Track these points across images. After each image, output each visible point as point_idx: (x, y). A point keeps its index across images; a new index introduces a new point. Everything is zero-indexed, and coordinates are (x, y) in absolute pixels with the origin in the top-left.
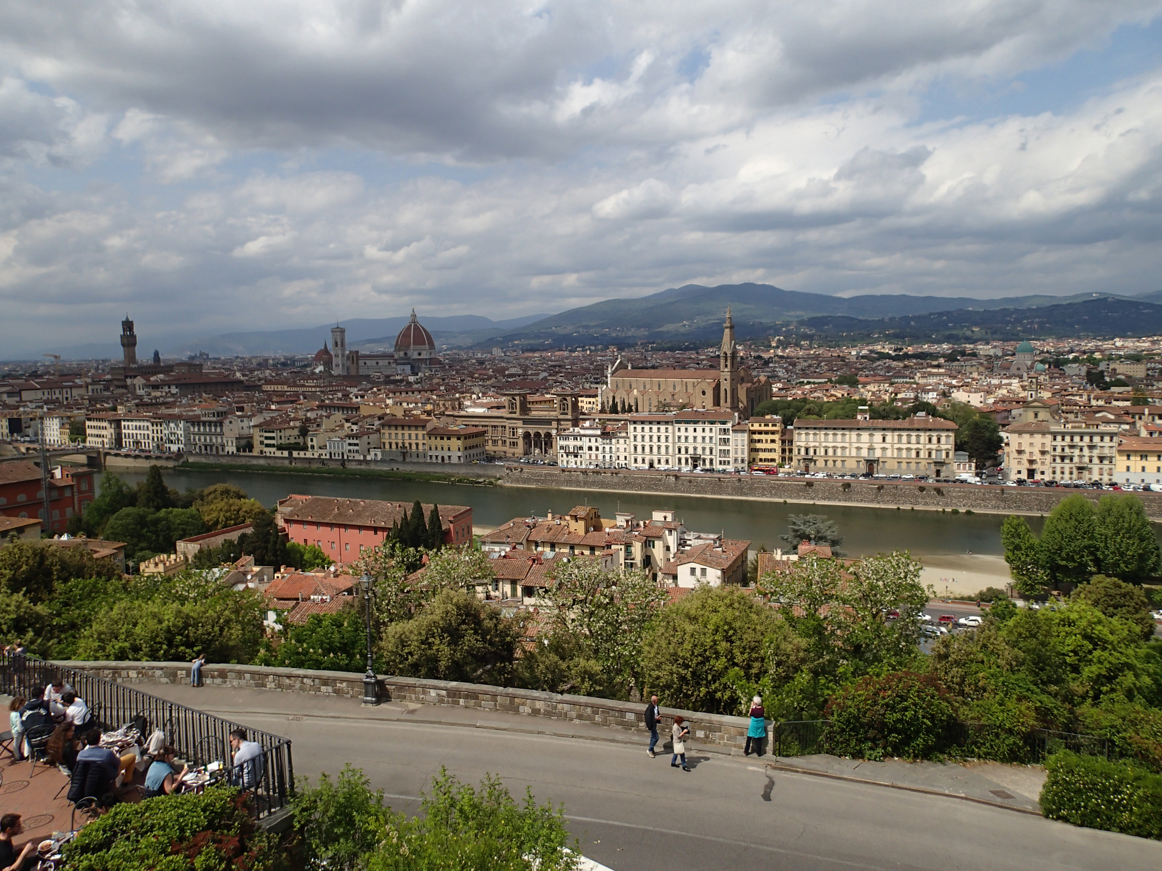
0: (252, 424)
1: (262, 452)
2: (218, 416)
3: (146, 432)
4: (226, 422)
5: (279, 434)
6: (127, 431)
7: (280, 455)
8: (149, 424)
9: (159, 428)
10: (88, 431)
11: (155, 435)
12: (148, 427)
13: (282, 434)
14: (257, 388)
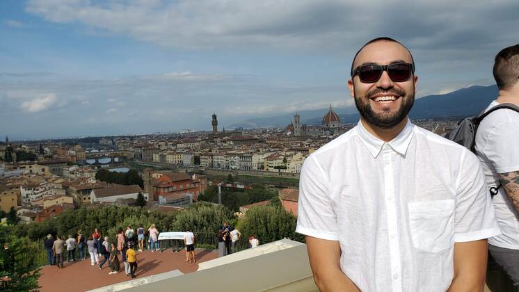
0: (263, 157)
1: (267, 170)
2: (250, 154)
3: (222, 161)
4: (253, 157)
5: (275, 162)
6: (215, 160)
7: (275, 171)
8: (224, 157)
9: (227, 159)
10: (201, 160)
11: (226, 162)
14: (264, 142)
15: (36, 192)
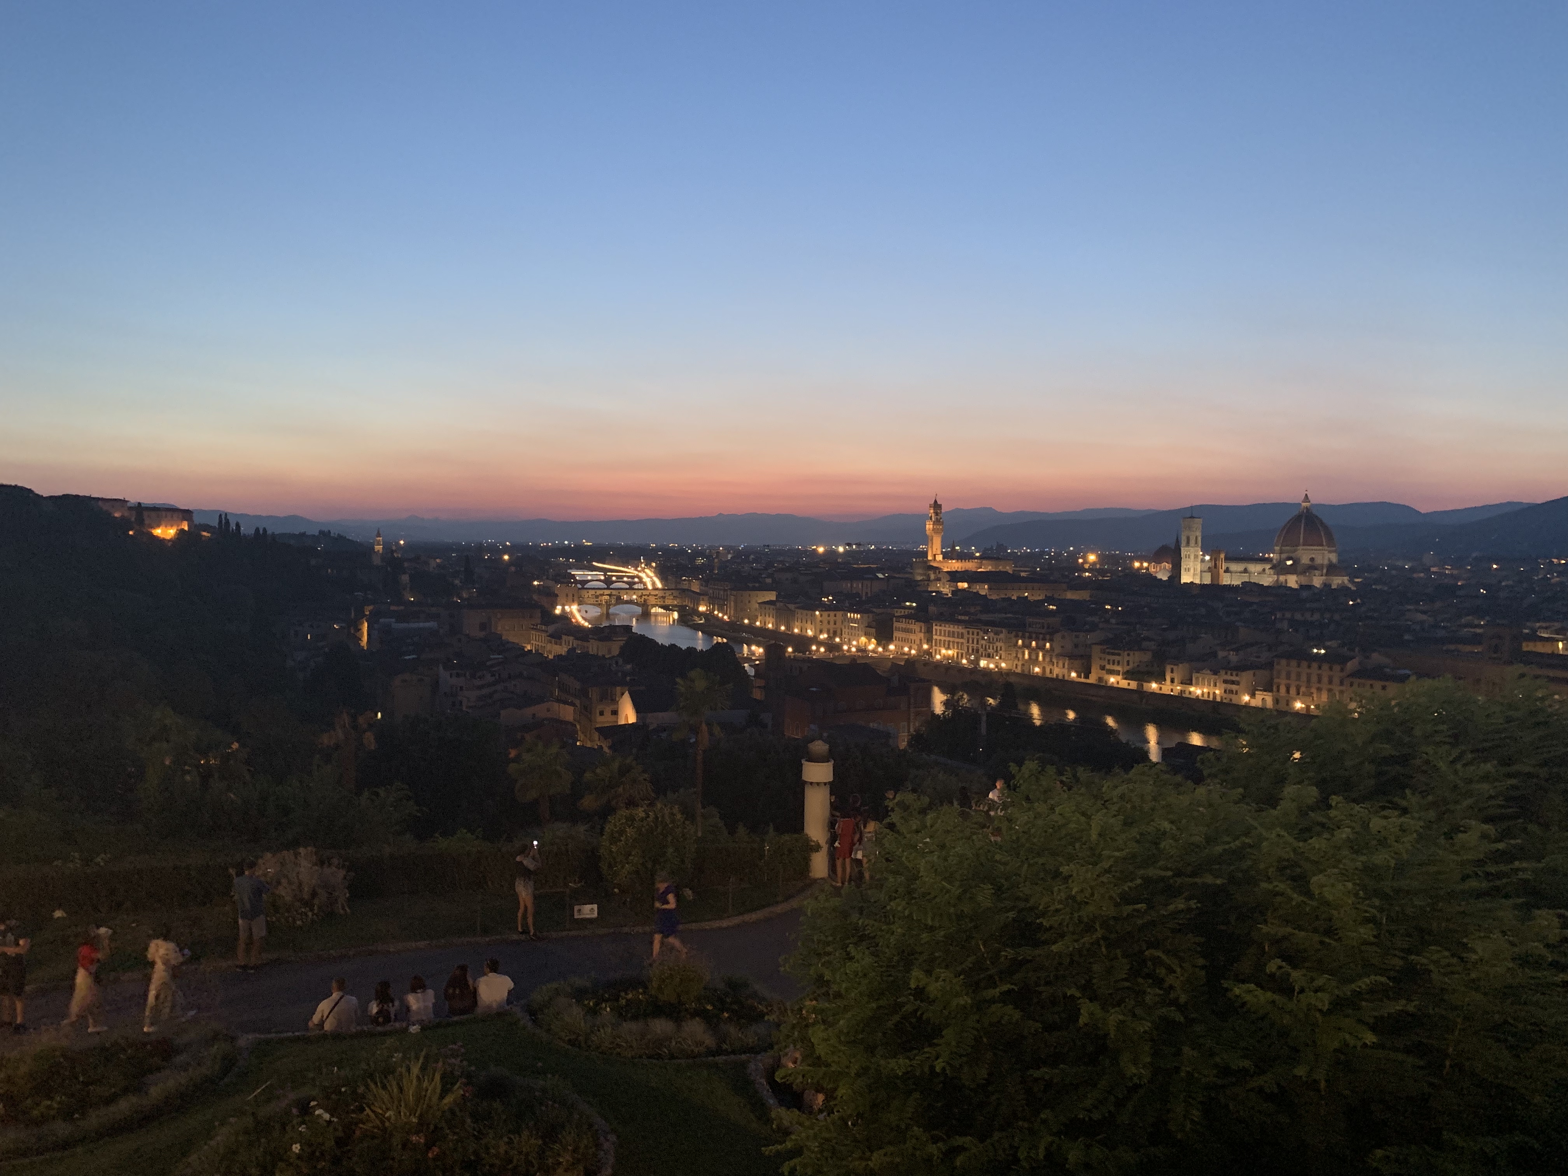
0: (1089, 642)
1: (1100, 679)
2: (1048, 628)
3: (961, 640)
4: (1057, 637)
5: (1126, 658)
6: (938, 638)
7: (1126, 686)
8: (965, 631)
9: (975, 636)
10: (896, 634)
11: (971, 645)
12: (962, 634)
13: (1131, 659)
15: (478, 682)
